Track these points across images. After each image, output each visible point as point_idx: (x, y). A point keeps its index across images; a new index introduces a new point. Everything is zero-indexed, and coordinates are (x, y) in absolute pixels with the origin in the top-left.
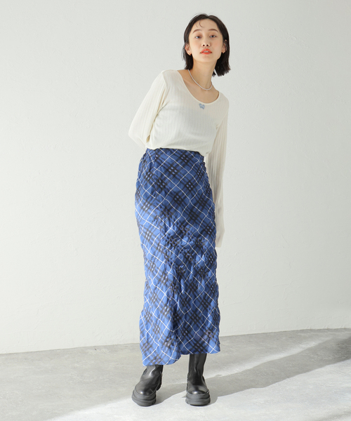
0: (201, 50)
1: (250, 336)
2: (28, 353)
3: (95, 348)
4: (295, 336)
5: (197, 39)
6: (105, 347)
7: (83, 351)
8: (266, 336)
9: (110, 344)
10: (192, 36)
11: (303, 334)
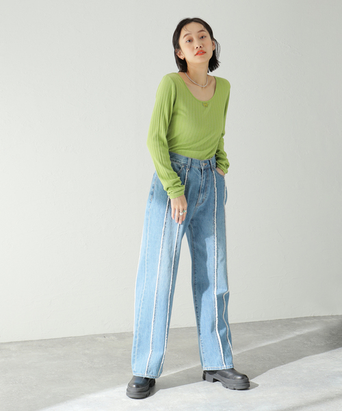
0: (196, 52)
1: (248, 324)
2: (42, 340)
3: (104, 336)
4: (290, 323)
5: (188, 43)
6: (114, 334)
7: (92, 339)
8: (263, 324)
9: (118, 332)
10: (182, 41)
11: (296, 322)
